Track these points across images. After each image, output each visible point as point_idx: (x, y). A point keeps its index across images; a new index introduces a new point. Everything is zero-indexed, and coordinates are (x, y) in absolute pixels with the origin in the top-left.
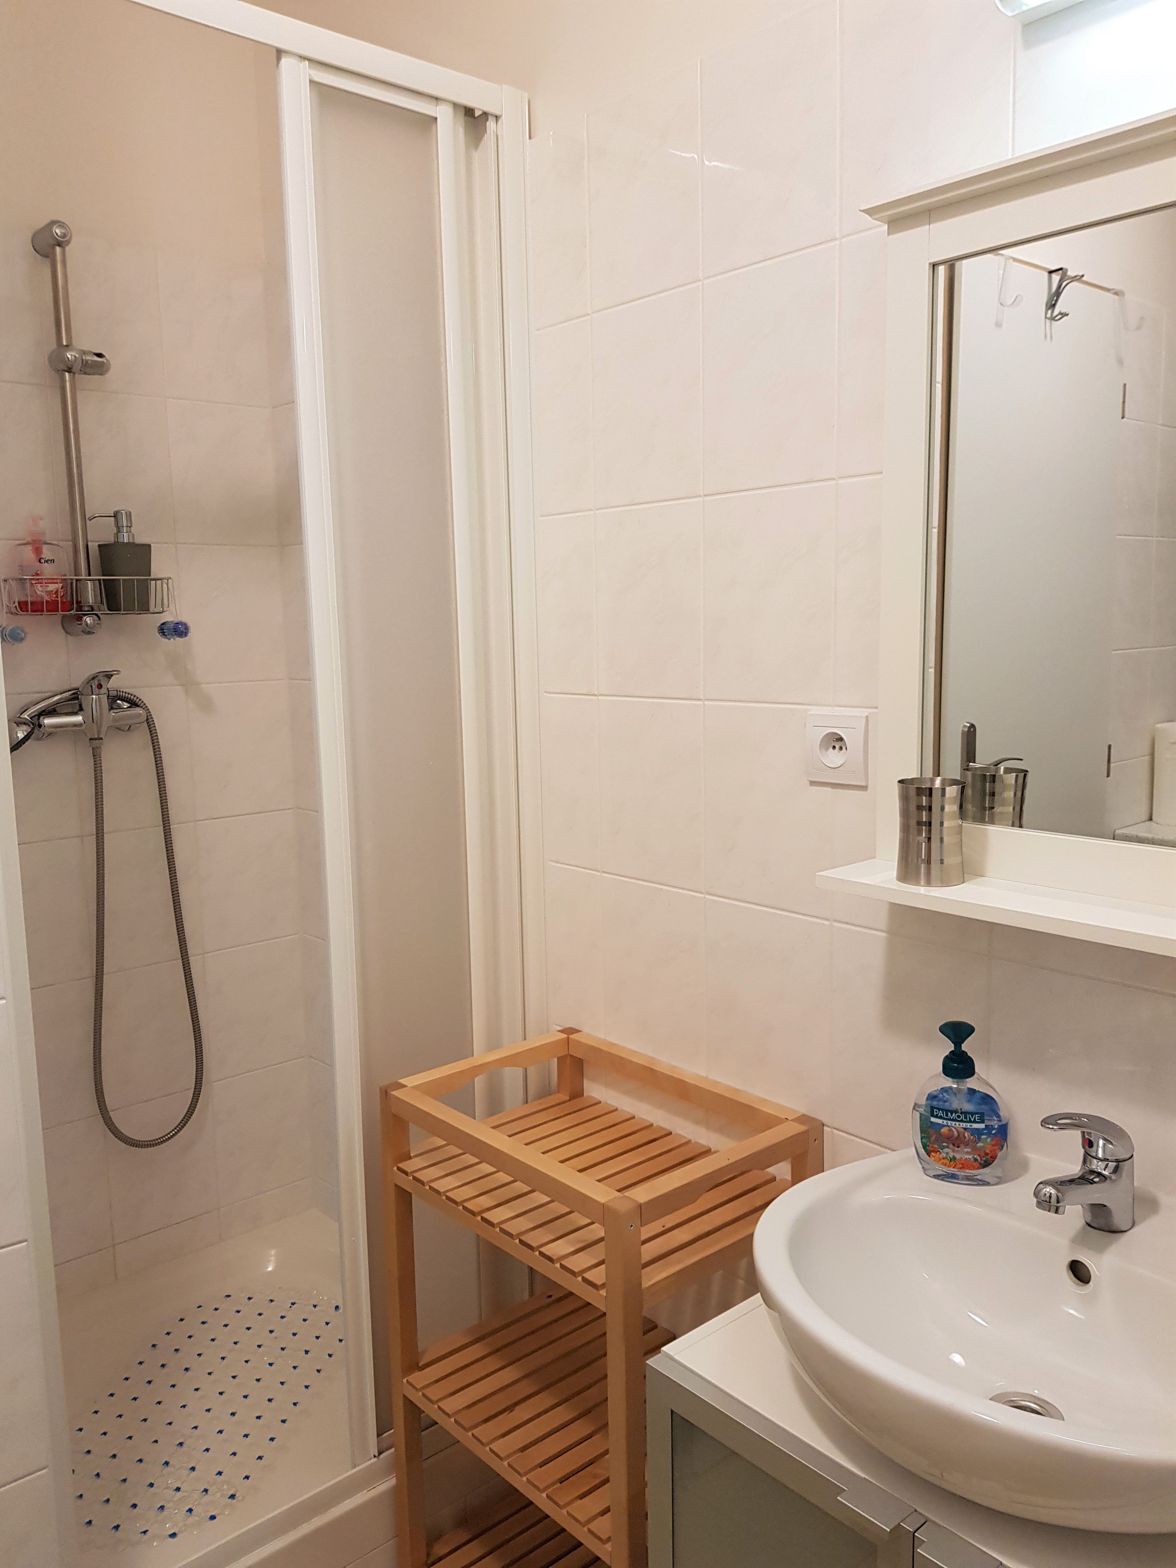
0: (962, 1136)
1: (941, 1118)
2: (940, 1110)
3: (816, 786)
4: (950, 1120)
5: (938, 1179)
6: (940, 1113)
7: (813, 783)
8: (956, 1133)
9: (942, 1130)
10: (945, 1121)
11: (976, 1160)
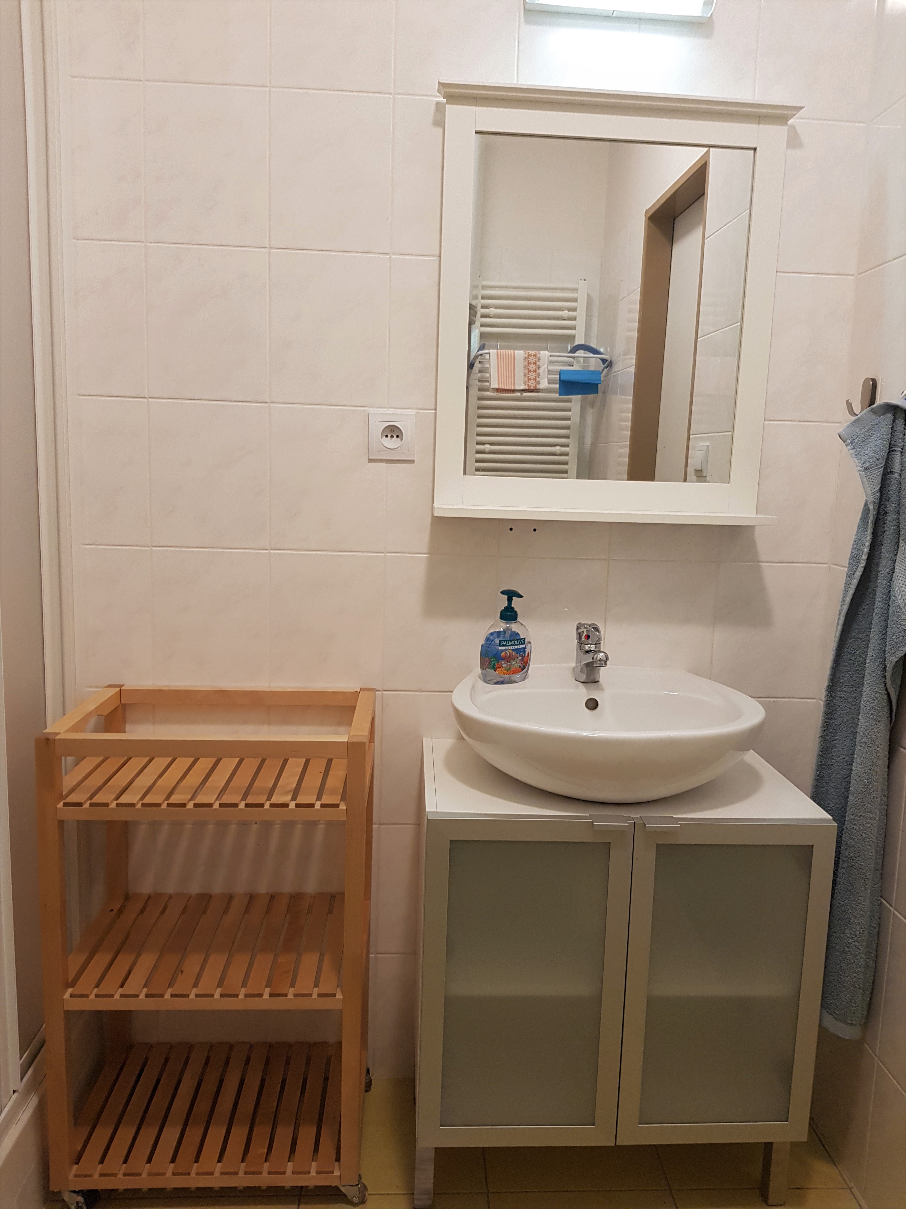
0: (511, 655)
1: (505, 646)
2: (504, 641)
3: (373, 463)
4: (510, 645)
5: (498, 684)
6: (505, 643)
7: (370, 461)
8: (509, 654)
9: (502, 654)
10: (507, 647)
11: (520, 666)
